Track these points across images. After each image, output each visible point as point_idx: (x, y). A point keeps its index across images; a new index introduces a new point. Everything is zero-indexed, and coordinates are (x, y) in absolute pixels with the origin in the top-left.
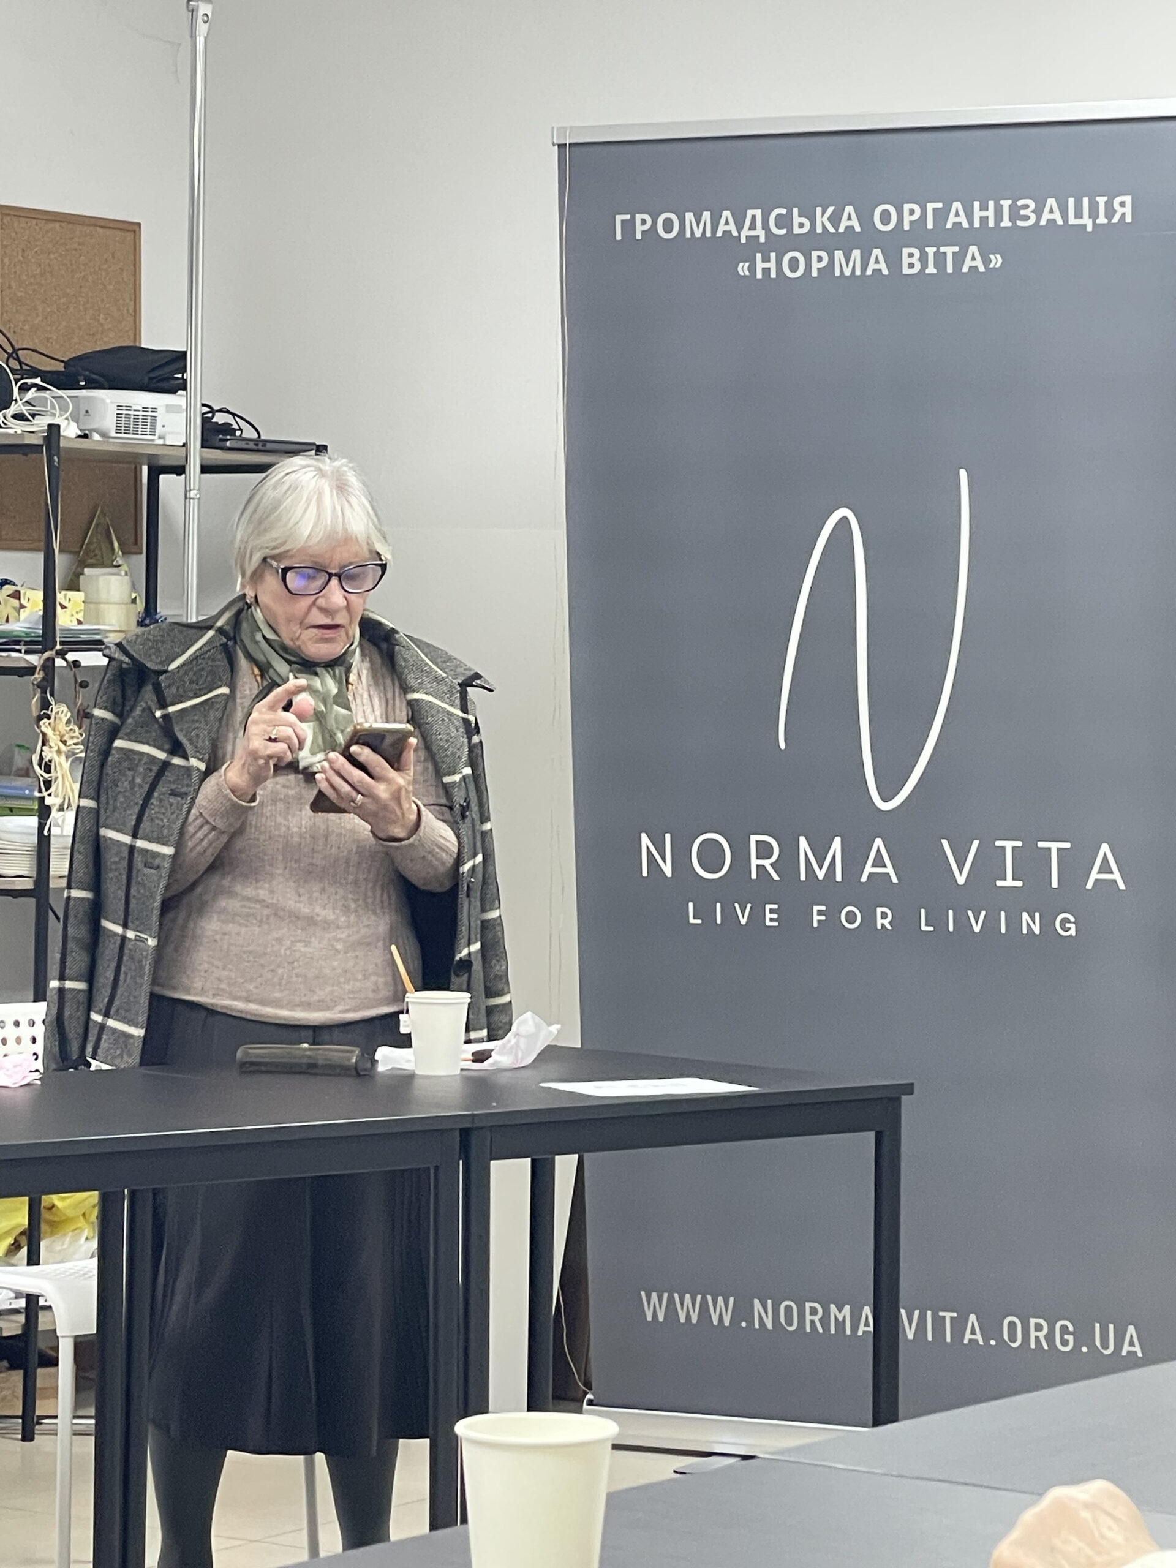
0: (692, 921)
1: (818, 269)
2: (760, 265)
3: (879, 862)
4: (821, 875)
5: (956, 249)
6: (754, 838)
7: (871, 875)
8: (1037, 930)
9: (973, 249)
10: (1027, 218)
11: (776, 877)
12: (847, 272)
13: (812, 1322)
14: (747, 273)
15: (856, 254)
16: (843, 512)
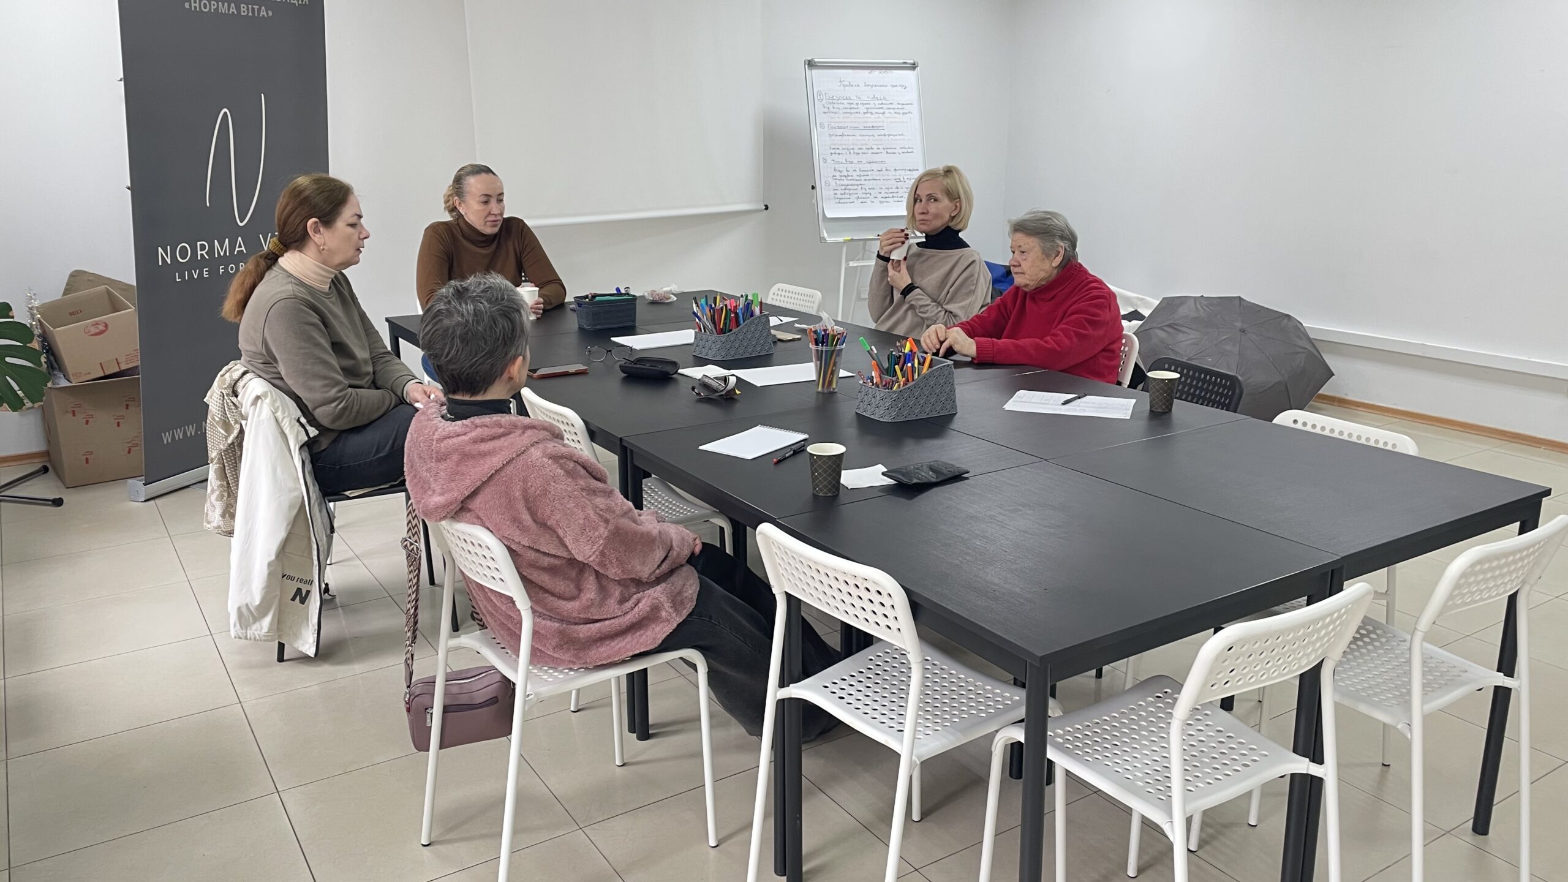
0: (178, 280)
1: (214, 9)
2: (193, 5)
3: (240, 246)
4: (222, 254)
5: (258, 7)
6: (199, 243)
7: (238, 251)
9: (263, 8)
11: (207, 257)
12: (223, 12)
14: (188, 7)
15: (226, 4)
16: (225, 110)
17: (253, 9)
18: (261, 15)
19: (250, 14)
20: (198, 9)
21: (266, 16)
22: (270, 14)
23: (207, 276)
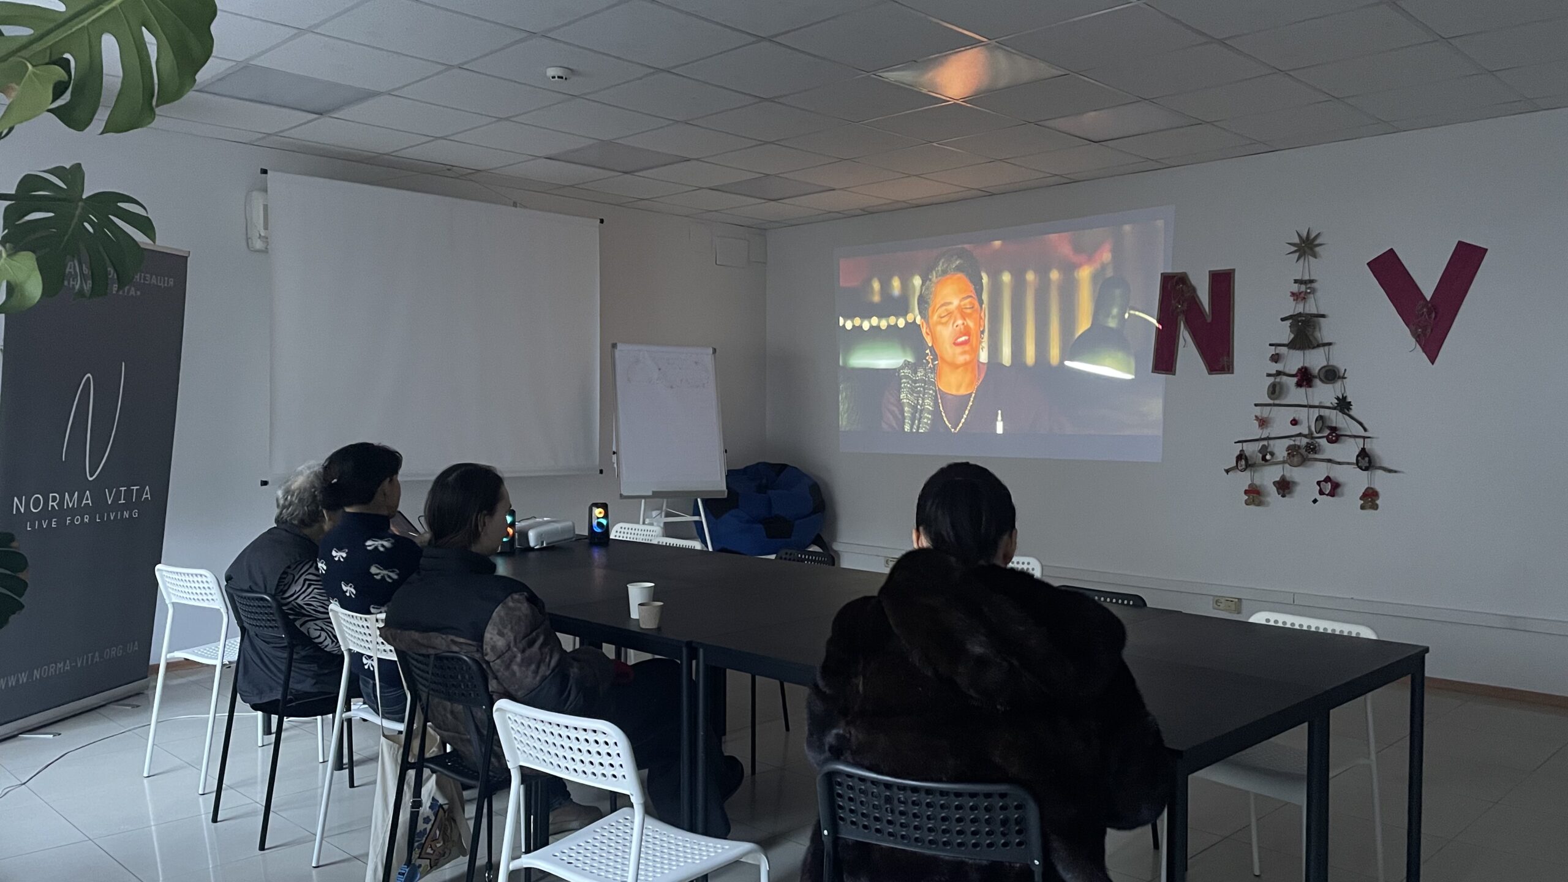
0: (29, 529)
3: (87, 500)
4: (70, 506)
6: (51, 495)
7: (85, 504)
8: (127, 517)
9: (133, 289)
10: (147, 280)
11: (57, 508)
13: (52, 672)
16: (89, 375)
22: (139, 293)
23: (55, 526)
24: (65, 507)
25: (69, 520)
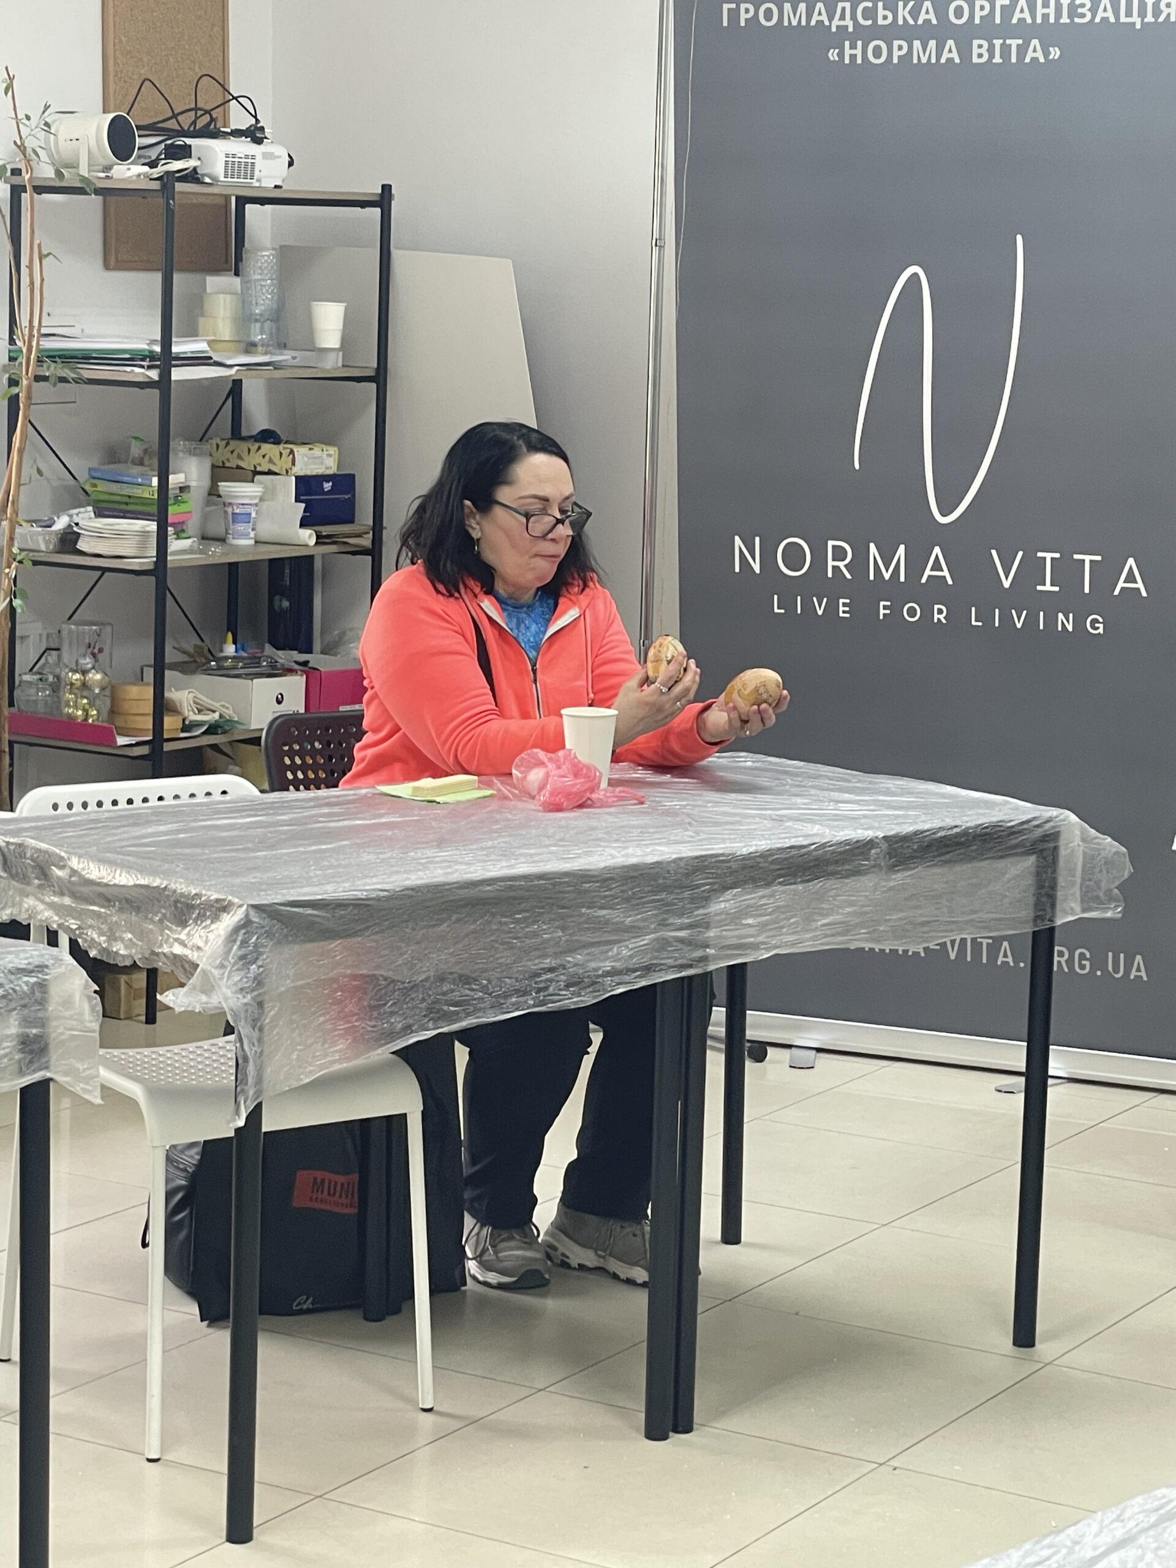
0: (776, 610)
1: (900, 57)
2: (848, 52)
3: (937, 566)
4: (887, 576)
5: (1020, 42)
6: (831, 543)
7: (929, 576)
8: (1070, 628)
9: (1035, 42)
10: (1083, 16)
11: (849, 576)
12: (924, 60)
14: (837, 59)
15: (932, 44)
16: (914, 269)
17: (1006, 50)
18: (1027, 60)
19: (997, 60)
20: (859, 61)
21: (1042, 60)
22: (1055, 53)
23: (847, 615)
24: (872, 577)
25: (885, 607)
